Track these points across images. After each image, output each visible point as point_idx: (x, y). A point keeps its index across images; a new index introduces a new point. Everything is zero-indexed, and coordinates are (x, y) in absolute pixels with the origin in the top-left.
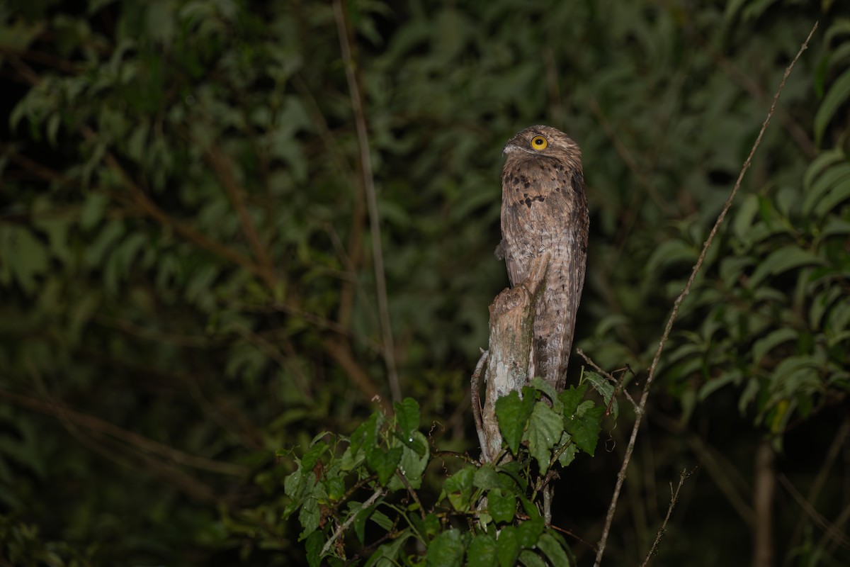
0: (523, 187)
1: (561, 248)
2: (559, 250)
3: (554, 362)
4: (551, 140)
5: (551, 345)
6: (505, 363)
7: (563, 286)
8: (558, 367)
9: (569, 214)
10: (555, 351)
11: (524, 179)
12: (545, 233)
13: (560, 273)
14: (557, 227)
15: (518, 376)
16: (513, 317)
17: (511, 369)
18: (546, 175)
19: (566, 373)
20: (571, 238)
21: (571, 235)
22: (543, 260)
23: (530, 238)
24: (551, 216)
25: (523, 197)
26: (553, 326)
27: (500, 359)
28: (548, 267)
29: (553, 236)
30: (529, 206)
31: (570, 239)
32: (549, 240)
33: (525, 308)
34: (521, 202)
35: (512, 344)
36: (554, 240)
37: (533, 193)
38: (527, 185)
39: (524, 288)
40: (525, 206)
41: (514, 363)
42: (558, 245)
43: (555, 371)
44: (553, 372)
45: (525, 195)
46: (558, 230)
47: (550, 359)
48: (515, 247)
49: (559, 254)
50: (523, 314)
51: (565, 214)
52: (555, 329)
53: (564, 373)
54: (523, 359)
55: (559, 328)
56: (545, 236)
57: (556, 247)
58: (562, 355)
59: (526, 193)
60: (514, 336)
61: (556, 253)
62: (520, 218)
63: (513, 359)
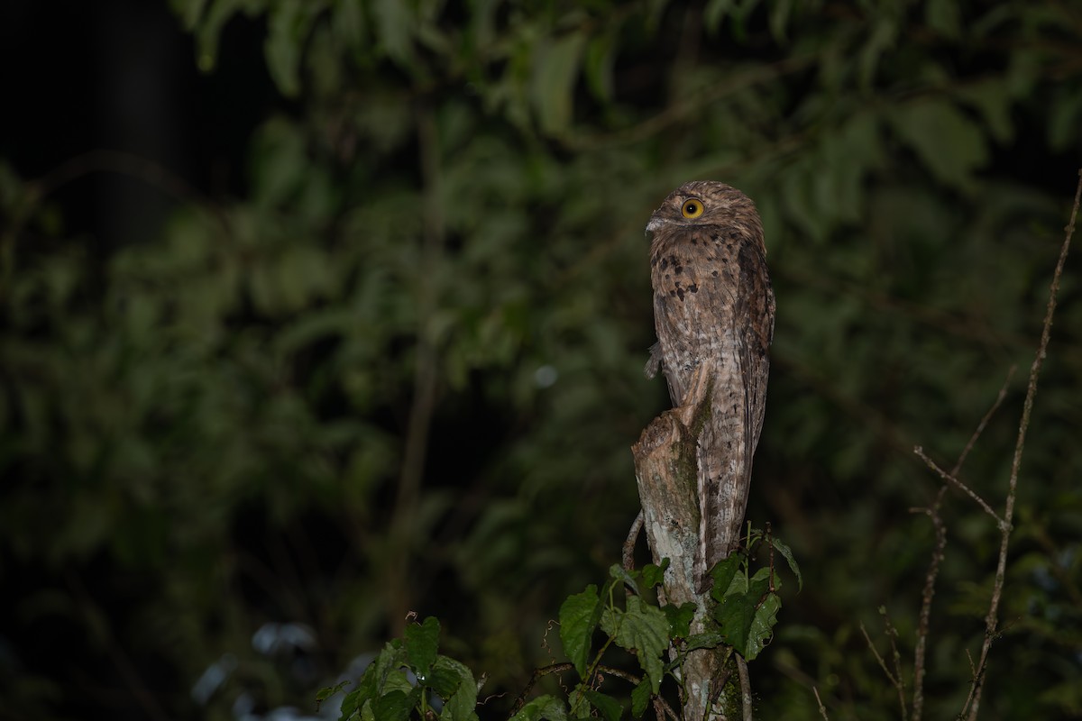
0: (673, 271)
1: (724, 355)
2: (722, 359)
3: (726, 517)
4: (709, 202)
5: (723, 491)
6: (661, 523)
7: (735, 407)
8: (730, 524)
9: (733, 307)
10: (727, 500)
11: (675, 261)
12: (703, 335)
13: (729, 387)
14: (718, 327)
15: (684, 538)
16: (658, 460)
17: (670, 531)
18: (701, 252)
19: (739, 531)
20: (738, 341)
21: (737, 337)
22: (704, 373)
23: (687, 342)
24: (709, 311)
25: (674, 288)
26: (725, 464)
27: (653, 519)
28: (711, 381)
29: (713, 340)
30: (682, 300)
31: (736, 342)
32: (708, 346)
33: (673, 447)
34: (672, 292)
35: (665, 497)
36: (714, 346)
37: (685, 280)
38: (678, 271)
39: (671, 417)
40: (677, 298)
41: (673, 521)
42: (720, 352)
43: (727, 528)
44: (725, 531)
45: (677, 284)
46: (719, 331)
47: (721, 511)
48: (671, 355)
49: (723, 365)
50: (671, 455)
51: (727, 307)
52: (727, 468)
53: (737, 532)
54: (686, 515)
55: (733, 467)
56: (703, 339)
57: (718, 355)
58: (735, 505)
59: (677, 280)
60: (665, 486)
61: (719, 363)
62: (670, 315)
63: (672, 517)
